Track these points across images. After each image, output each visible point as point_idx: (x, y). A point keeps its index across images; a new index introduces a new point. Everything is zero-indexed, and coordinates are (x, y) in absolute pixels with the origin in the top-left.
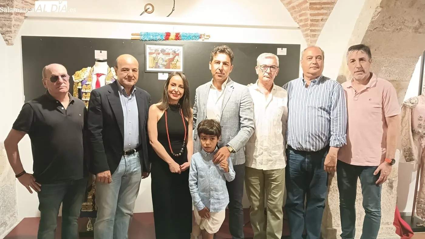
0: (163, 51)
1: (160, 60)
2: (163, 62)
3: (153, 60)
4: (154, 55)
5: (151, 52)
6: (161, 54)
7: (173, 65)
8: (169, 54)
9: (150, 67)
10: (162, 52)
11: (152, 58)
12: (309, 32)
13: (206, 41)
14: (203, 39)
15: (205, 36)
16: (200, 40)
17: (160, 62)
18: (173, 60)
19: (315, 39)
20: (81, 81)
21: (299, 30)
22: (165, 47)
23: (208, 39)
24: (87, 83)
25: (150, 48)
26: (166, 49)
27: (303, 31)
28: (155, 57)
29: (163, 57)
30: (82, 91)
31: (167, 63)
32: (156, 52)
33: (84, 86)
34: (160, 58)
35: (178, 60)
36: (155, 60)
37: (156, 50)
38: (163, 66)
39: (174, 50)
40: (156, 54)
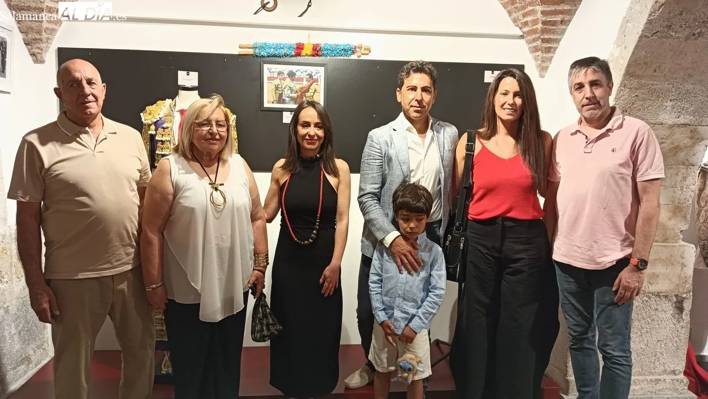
0: (291, 75)
1: (286, 90)
2: (291, 93)
3: (274, 90)
4: (277, 82)
6: (288, 80)
7: (308, 98)
10: (289, 77)
11: (274, 87)
12: (539, 42)
13: (363, 57)
14: (359, 54)
15: (363, 49)
16: (354, 57)
17: (286, 92)
18: (309, 91)
19: (550, 55)
20: (155, 122)
21: (523, 41)
23: (368, 54)
24: (165, 126)
25: (269, 70)
27: (528, 42)
28: (278, 85)
29: (292, 84)
30: (157, 138)
31: (298, 96)
32: (280, 77)
33: (160, 130)
34: (287, 85)
35: (316, 90)
36: (277, 90)
37: (280, 73)
38: (291, 100)
39: (310, 73)
40: (280, 79)
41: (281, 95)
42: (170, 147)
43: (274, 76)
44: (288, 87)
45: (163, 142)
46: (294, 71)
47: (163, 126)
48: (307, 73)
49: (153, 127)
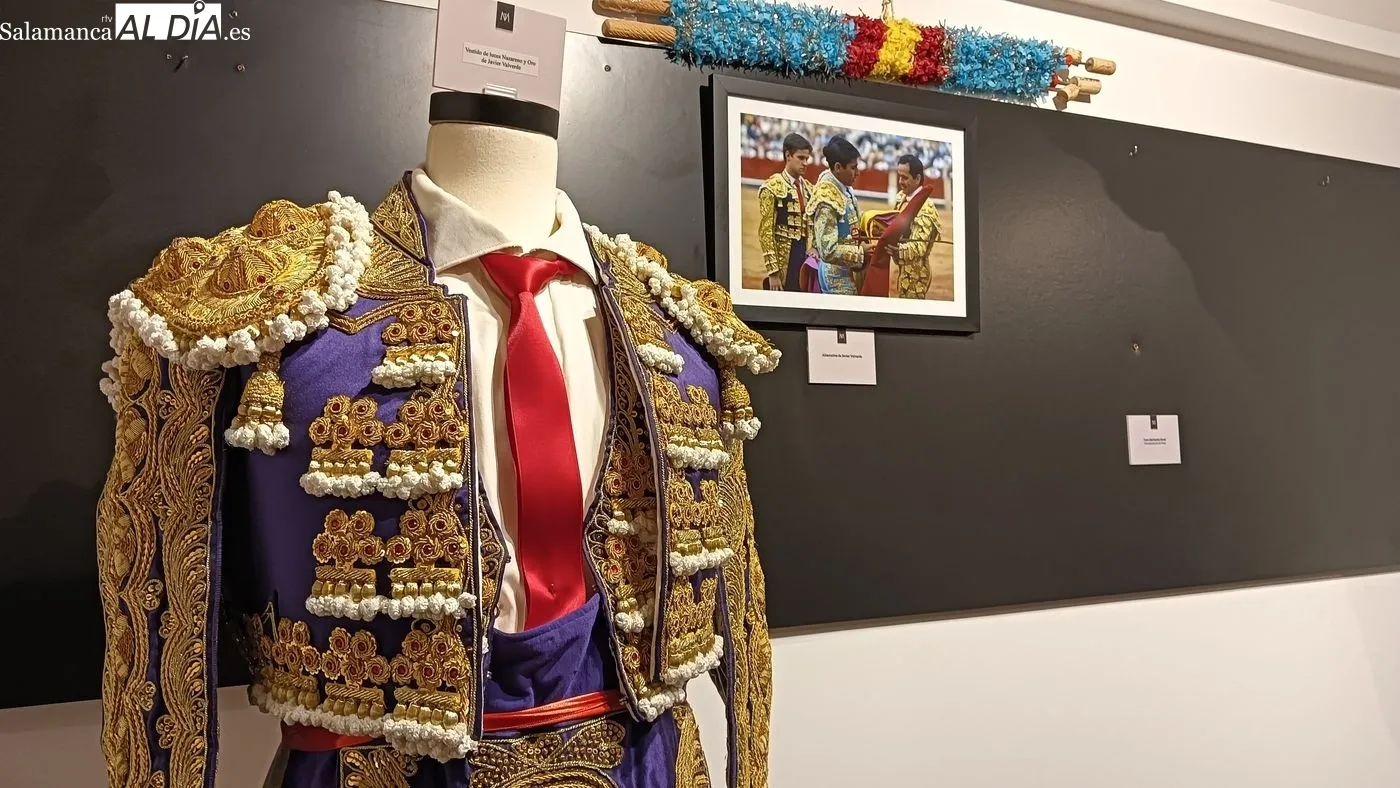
0: (841, 153)
1: (819, 224)
2: (841, 240)
3: (769, 223)
4: (779, 184)
5: (761, 154)
6: (827, 176)
7: (908, 269)
8: (876, 180)
9: (747, 284)
10: (832, 166)
11: (768, 207)
14: (1073, 90)
17: (819, 233)
18: (909, 233)
20: (293, 348)
22: (854, 125)
24: (393, 369)
25: (750, 123)
26: (860, 141)
28: (785, 201)
29: (842, 202)
30: (321, 478)
31: (866, 254)
32: (795, 159)
33: (345, 412)
34: (822, 205)
35: (935, 233)
36: (785, 222)
37: (795, 144)
38: (843, 274)
39: (914, 152)
40: (795, 174)
41: (799, 248)
42: (465, 545)
43: (770, 155)
44: (825, 211)
45: (386, 510)
46: (851, 139)
47: (380, 371)
48: (900, 153)
49: (269, 388)
